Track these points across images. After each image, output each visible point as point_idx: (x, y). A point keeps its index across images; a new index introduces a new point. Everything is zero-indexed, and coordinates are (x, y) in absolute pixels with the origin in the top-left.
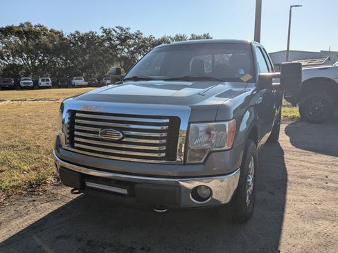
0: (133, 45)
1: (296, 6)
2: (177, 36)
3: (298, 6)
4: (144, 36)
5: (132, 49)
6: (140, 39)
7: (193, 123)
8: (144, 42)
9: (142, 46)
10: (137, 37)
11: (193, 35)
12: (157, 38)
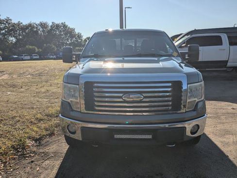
0: (4, 29)
1: (128, 8)
2: (41, 23)
3: (129, 8)
4: (13, 22)
5: (4, 31)
6: (9, 24)
7: (189, 84)
8: (13, 26)
9: (12, 30)
10: (7, 22)
11: (53, 23)
12: (24, 24)
